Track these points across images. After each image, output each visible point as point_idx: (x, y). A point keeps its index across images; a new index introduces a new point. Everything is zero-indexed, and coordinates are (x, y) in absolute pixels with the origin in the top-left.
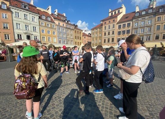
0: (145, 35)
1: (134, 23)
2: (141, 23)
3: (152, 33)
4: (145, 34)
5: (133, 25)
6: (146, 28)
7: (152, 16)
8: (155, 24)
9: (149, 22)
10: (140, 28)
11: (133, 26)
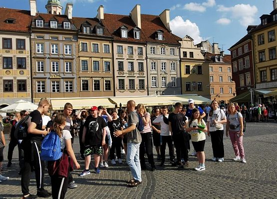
0: (63, 78)
1: (33, 42)
2: (51, 49)
3: (75, 76)
4: (62, 76)
5: (33, 47)
6: (62, 61)
7: (72, 36)
8: (79, 57)
9: (66, 50)
10: (49, 58)
11: (33, 52)
